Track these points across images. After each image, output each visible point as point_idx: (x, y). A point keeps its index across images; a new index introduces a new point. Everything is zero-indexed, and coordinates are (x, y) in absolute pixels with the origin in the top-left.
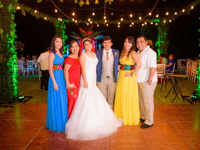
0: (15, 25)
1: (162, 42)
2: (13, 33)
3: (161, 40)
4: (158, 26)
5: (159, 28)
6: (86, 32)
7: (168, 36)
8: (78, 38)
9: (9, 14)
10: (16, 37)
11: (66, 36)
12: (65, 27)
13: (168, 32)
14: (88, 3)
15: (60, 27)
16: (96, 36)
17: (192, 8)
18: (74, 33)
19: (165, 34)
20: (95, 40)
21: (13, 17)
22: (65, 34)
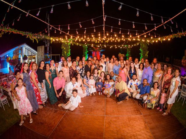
0: (70, 50)
1: (129, 55)
2: (69, 53)
3: (128, 54)
4: (127, 48)
5: (127, 49)
6: (96, 48)
7: (131, 53)
8: (92, 51)
9: (68, 46)
10: (70, 54)
11: (88, 51)
12: (87, 47)
13: (131, 51)
14: (99, 42)
15: (85, 47)
16: (100, 50)
17: (138, 44)
18: (90, 49)
19: (130, 52)
20: (100, 52)
21: (70, 47)
22: (87, 50)
